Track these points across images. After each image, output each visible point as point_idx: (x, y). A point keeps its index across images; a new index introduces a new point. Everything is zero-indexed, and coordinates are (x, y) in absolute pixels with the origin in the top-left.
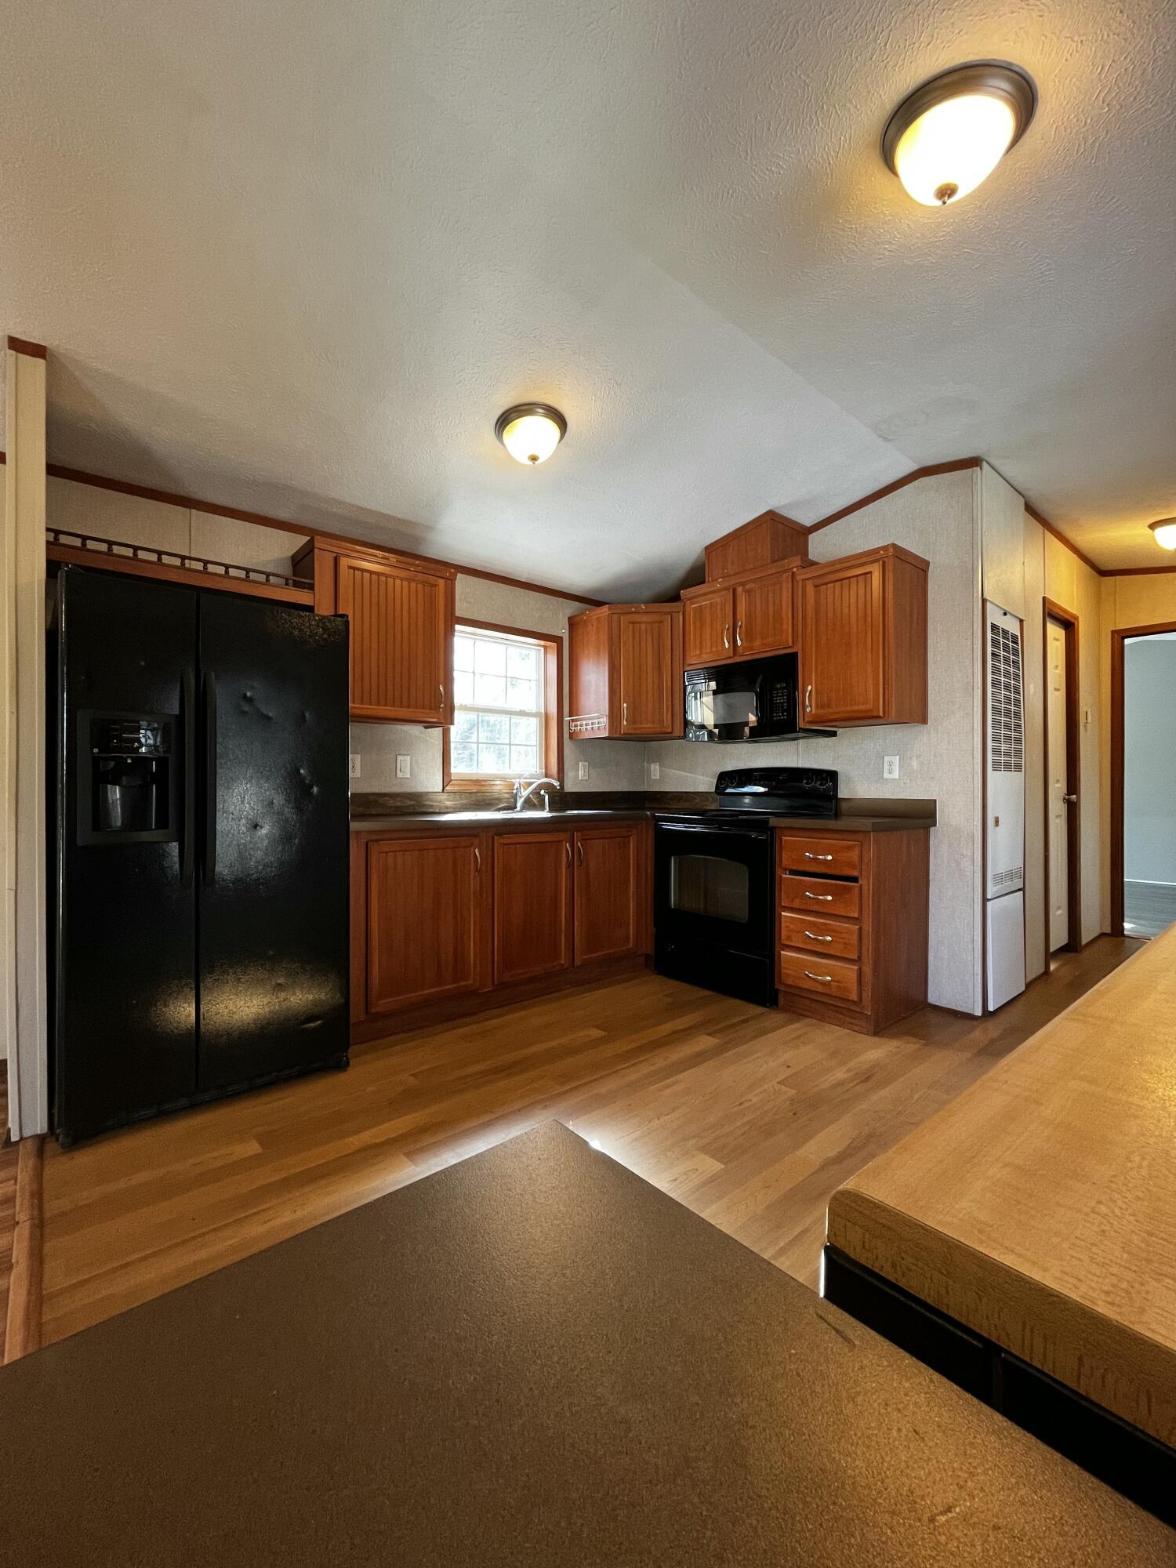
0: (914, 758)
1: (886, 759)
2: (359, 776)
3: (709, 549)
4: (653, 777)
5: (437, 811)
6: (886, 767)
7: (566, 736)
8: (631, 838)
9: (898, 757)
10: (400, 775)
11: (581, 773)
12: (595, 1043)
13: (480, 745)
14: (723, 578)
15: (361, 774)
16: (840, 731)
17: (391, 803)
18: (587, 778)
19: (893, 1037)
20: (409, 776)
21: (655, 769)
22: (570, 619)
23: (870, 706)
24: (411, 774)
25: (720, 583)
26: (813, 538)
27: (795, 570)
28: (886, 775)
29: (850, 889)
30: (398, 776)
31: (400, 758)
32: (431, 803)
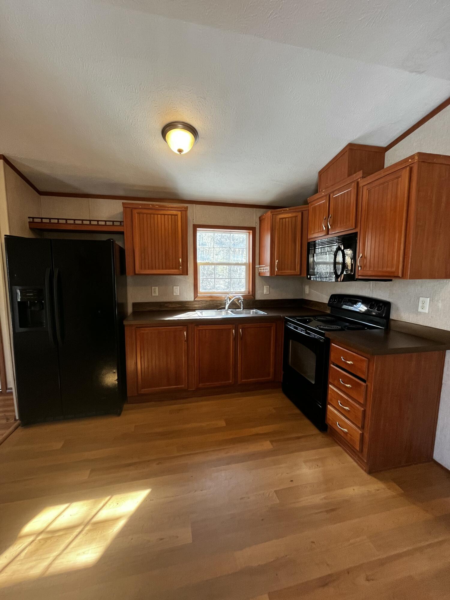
0: (440, 301)
1: (421, 299)
2: (158, 295)
3: (321, 173)
4: (306, 293)
5: (191, 309)
6: (420, 305)
7: (257, 274)
8: (272, 328)
9: (429, 299)
10: (174, 294)
11: (265, 292)
12: (218, 430)
13: (216, 279)
14: (325, 189)
15: (158, 294)
16: (393, 279)
17: (170, 306)
18: (268, 293)
19: (381, 479)
20: (179, 294)
21: (307, 289)
22: (260, 218)
23: (394, 269)
24: (180, 293)
25: (324, 192)
26: (388, 154)
27: (359, 180)
28: (420, 310)
29: (360, 385)
30: (174, 295)
31: (174, 287)
32: (188, 306)
